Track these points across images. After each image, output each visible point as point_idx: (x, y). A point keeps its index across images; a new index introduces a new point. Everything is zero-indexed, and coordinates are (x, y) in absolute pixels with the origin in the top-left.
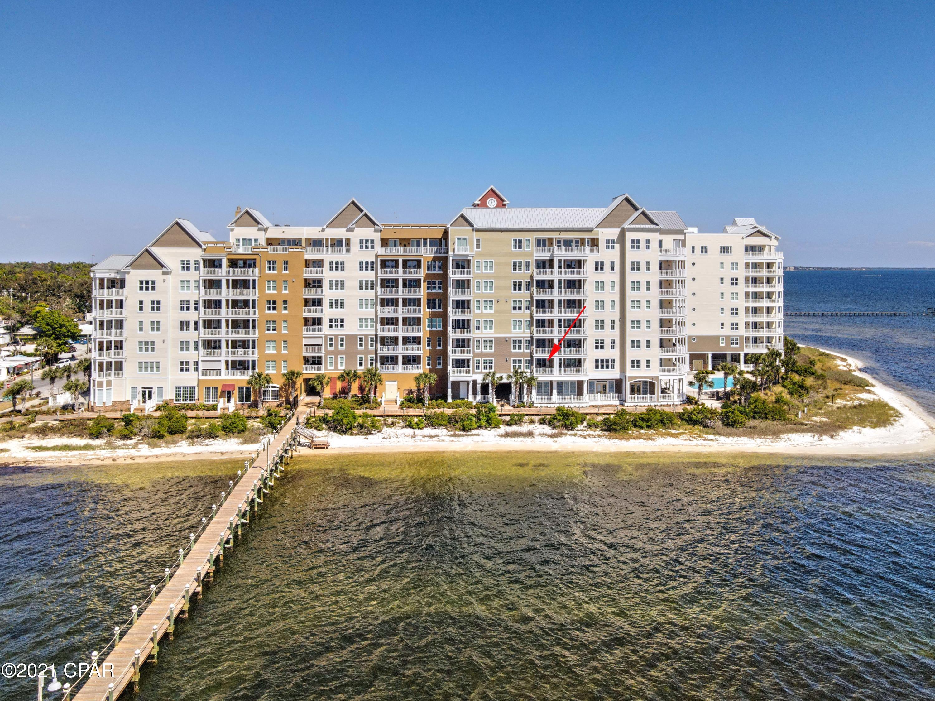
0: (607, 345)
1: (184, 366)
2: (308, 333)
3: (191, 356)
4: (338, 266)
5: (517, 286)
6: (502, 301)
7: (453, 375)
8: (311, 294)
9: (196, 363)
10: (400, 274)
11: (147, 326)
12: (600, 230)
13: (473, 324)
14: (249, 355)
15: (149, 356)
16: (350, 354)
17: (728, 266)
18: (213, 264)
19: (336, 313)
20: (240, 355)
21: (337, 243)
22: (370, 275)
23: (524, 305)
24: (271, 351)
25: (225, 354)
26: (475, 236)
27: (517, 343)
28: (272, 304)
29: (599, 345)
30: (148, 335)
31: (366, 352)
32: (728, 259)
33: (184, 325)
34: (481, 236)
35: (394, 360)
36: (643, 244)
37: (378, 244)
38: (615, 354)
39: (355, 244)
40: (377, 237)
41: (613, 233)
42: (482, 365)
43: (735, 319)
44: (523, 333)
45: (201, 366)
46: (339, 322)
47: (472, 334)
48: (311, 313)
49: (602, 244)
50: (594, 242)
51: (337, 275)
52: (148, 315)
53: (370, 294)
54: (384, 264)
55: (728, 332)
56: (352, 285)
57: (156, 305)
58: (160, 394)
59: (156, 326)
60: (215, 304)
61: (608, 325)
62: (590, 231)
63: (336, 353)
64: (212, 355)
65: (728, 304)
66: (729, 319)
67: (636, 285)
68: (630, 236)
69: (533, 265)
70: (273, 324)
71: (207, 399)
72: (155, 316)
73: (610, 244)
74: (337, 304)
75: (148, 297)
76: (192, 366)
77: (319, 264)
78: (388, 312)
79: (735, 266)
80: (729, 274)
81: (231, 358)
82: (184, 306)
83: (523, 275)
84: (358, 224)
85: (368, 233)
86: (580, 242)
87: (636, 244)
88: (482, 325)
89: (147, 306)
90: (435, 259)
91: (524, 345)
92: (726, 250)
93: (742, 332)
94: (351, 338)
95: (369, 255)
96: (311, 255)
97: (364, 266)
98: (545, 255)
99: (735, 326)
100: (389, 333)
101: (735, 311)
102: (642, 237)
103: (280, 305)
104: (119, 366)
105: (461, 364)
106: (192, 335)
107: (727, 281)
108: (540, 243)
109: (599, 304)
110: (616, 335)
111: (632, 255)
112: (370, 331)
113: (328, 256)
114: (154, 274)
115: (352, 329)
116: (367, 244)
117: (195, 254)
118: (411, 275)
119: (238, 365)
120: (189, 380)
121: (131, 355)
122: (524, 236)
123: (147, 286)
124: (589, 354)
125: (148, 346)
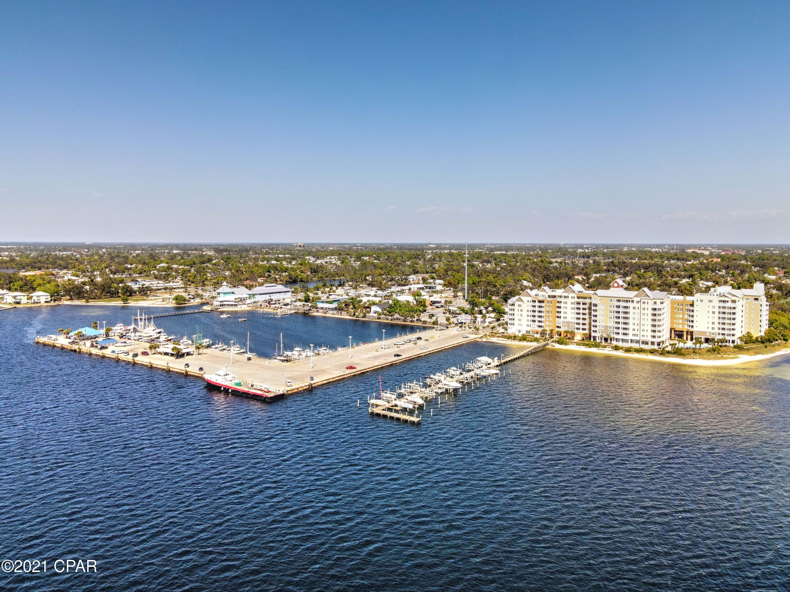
0: (636, 330)
1: (528, 325)
2: (557, 319)
3: (529, 323)
4: (566, 303)
5: (611, 312)
6: (606, 316)
7: (593, 334)
8: (558, 310)
9: (530, 325)
10: (581, 306)
11: (519, 315)
12: (634, 298)
13: (598, 321)
14: (542, 324)
15: (520, 322)
16: (568, 326)
17: (711, 307)
18: (534, 301)
19: (565, 315)
20: (540, 324)
21: (565, 297)
22: (573, 306)
23: (612, 317)
24: (547, 323)
25: (537, 323)
26: (599, 298)
27: (610, 327)
28: (548, 312)
29: (634, 330)
30: (520, 317)
31: (572, 326)
32: (711, 304)
33: (528, 316)
34: (601, 298)
35: (579, 329)
36: (646, 303)
37: (576, 298)
38: (638, 333)
39: (570, 297)
40: (576, 296)
42: (601, 332)
43: (713, 326)
44: (611, 325)
45: (532, 326)
46: (565, 318)
47: (598, 324)
48: (558, 315)
49: (635, 302)
50: (633, 301)
51: (565, 305)
52: (520, 313)
53: (573, 311)
54: (577, 303)
55: (710, 330)
56: (569, 308)
57: (521, 310)
58: (522, 332)
59: (521, 315)
60: (534, 311)
61: (636, 324)
62: (632, 298)
63: (565, 326)
64: (534, 323)
65: (711, 320)
66: (711, 326)
67: (644, 314)
68: (642, 301)
69: (615, 307)
70: (548, 317)
71: (532, 334)
72: (521, 313)
73: (638, 302)
74: (565, 313)
75: (520, 308)
77: (561, 302)
78: (578, 316)
79: (714, 307)
80: (711, 310)
81: (538, 325)
82: (528, 311)
83: (612, 309)
84: (571, 292)
85: (573, 295)
86: (629, 301)
87: (644, 303)
88: (601, 322)
90: (590, 303)
91: (612, 328)
92: (710, 301)
93: (716, 331)
94: (569, 322)
95: (573, 301)
96: (559, 299)
97: (572, 303)
98: (618, 304)
99: (713, 328)
100: (578, 321)
101: (713, 323)
102: (646, 301)
103: (550, 312)
104: (513, 324)
105: (595, 331)
106: (529, 318)
107: (711, 312)
108: (617, 301)
109: (634, 318)
110: (638, 327)
111: (643, 306)
112: (574, 321)
113: (563, 300)
114: (520, 303)
115: (569, 319)
116: (573, 298)
117: (530, 299)
118: (584, 306)
119: (540, 326)
120: (529, 329)
121: (516, 322)
122: (613, 299)
123: (520, 306)
124: (630, 332)
125: (520, 320)
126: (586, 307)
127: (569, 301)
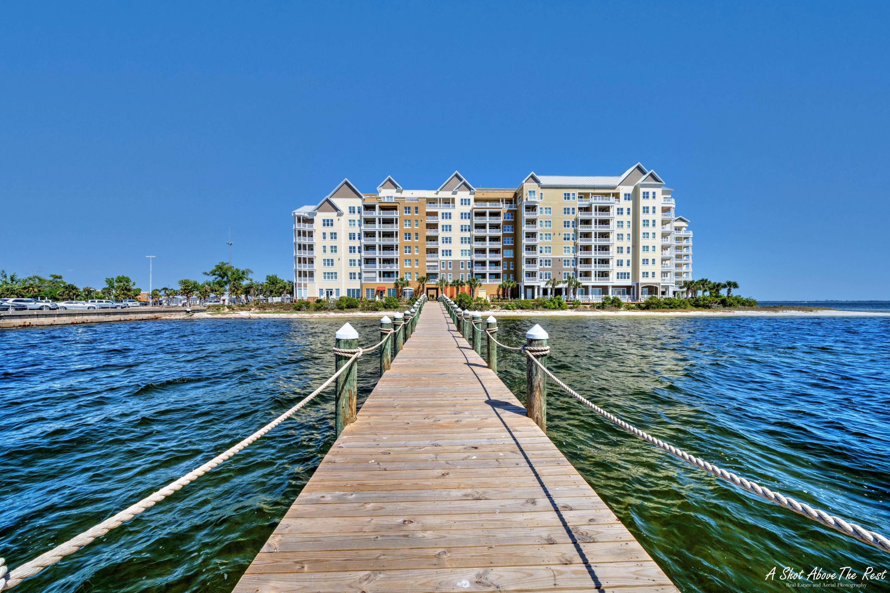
0: (625, 263)
1: (352, 276)
2: (430, 258)
3: (356, 269)
4: (448, 216)
5: (566, 224)
6: (557, 234)
7: (526, 281)
8: (431, 233)
9: (360, 274)
10: (488, 220)
11: (328, 249)
12: (621, 187)
13: (538, 249)
14: (394, 268)
15: (330, 269)
16: (456, 272)
18: (370, 208)
19: (447, 247)
20: (388, 267)
21: (447, 201)
22: (468, 222)
23: (571, 237)
24: (407, 266)
25: (379, 267)
26: (540, 190)
27: (566, 262)
28: (408, 235)
29: (620, 263)
30: (329, 255)
31: (465, 272)
33: (352, 249)
34: (543, 191)
35: (483, 276)
36: (651, 195)
37: (472, 201)
38: (629, 269)
39: (458, 202)
40: (472, 198)
41: (629, 189)
42: (544, 276)
44: (570, 256)
45: (364, 275)
46: (448, 252)
47: (538, 255)
48: (431, 245)
49: (622, 197)
50: (617, 196)
51: (446, 222)
52: (329, 242)
53: (468, 234)
54: (477, 214)
56: (456, 228)
57: (334, 236)
58: (338, 294)
59: (334, 249)
60: (372, 235)
61: (625, 249)
62: (614, 188)
63: (447, 271)
64: (370, 268)
67: (646, 223)
68: (642, 190)
69: (577, 210)
70: (408, 248)
71: (368, 296)
72: (333, 243)
73: (627, 197)
74: (447, 240)
75: (329, 230)
76: (357, 276)
77: (435, 214)
78: (480, 245)
81: (382, 269)
82: (352, 236)
83: (571, 218)
84: (460, 189)
85: (466, 194)
86: (608, 195)
87: (646, 195)
88: (544, 250)
89: (328, 236)
90: (509, 211)
91: (571, 263)
94: (456, 262)
95: (467, 209)
96: (430, 209)
97: (463, 215)
98: (585, 203)
100: (481, 258)
102: (651, 190)
103: (413, 236)
104: (312, 274)
105: (531, 274)
106: (356, 256)
108: (582, 196)
109: (620, 236)
110: (630, 257)
111: (643, 203)
112: (468, 258)
113: (441, 209)
114: (332, 215)
115: (456, 256)
116: (466, 202)
117: (357, 203)
118: (495, 221)
119: (387, 274)
120: (356, 285)
121: (318, 267)
122: (571, 191)
123: (328, 223)
124: (613, 268)
125: (330, 262)
126: (500, 220)
127: (458, 209)
